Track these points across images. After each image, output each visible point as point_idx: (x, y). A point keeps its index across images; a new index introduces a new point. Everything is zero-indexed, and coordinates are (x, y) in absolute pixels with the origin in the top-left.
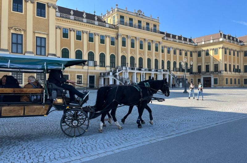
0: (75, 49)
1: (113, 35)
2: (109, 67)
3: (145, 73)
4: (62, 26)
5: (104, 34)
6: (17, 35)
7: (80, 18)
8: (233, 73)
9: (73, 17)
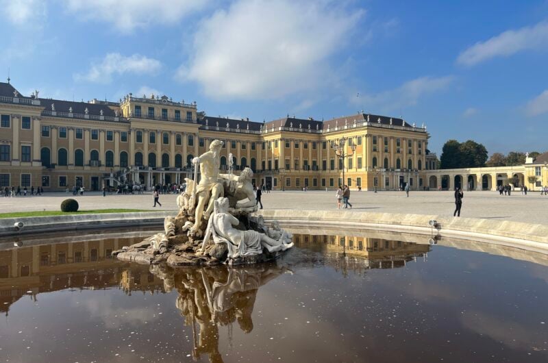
0: (74, 148)
1: (123, 129)
2: (118, 166)
3: (181, 174)
4: (58, 125)
5: (112, 129)
6: (5, 146)
7: (81, 116)
8: (302, 171)
9: (72, 114)
